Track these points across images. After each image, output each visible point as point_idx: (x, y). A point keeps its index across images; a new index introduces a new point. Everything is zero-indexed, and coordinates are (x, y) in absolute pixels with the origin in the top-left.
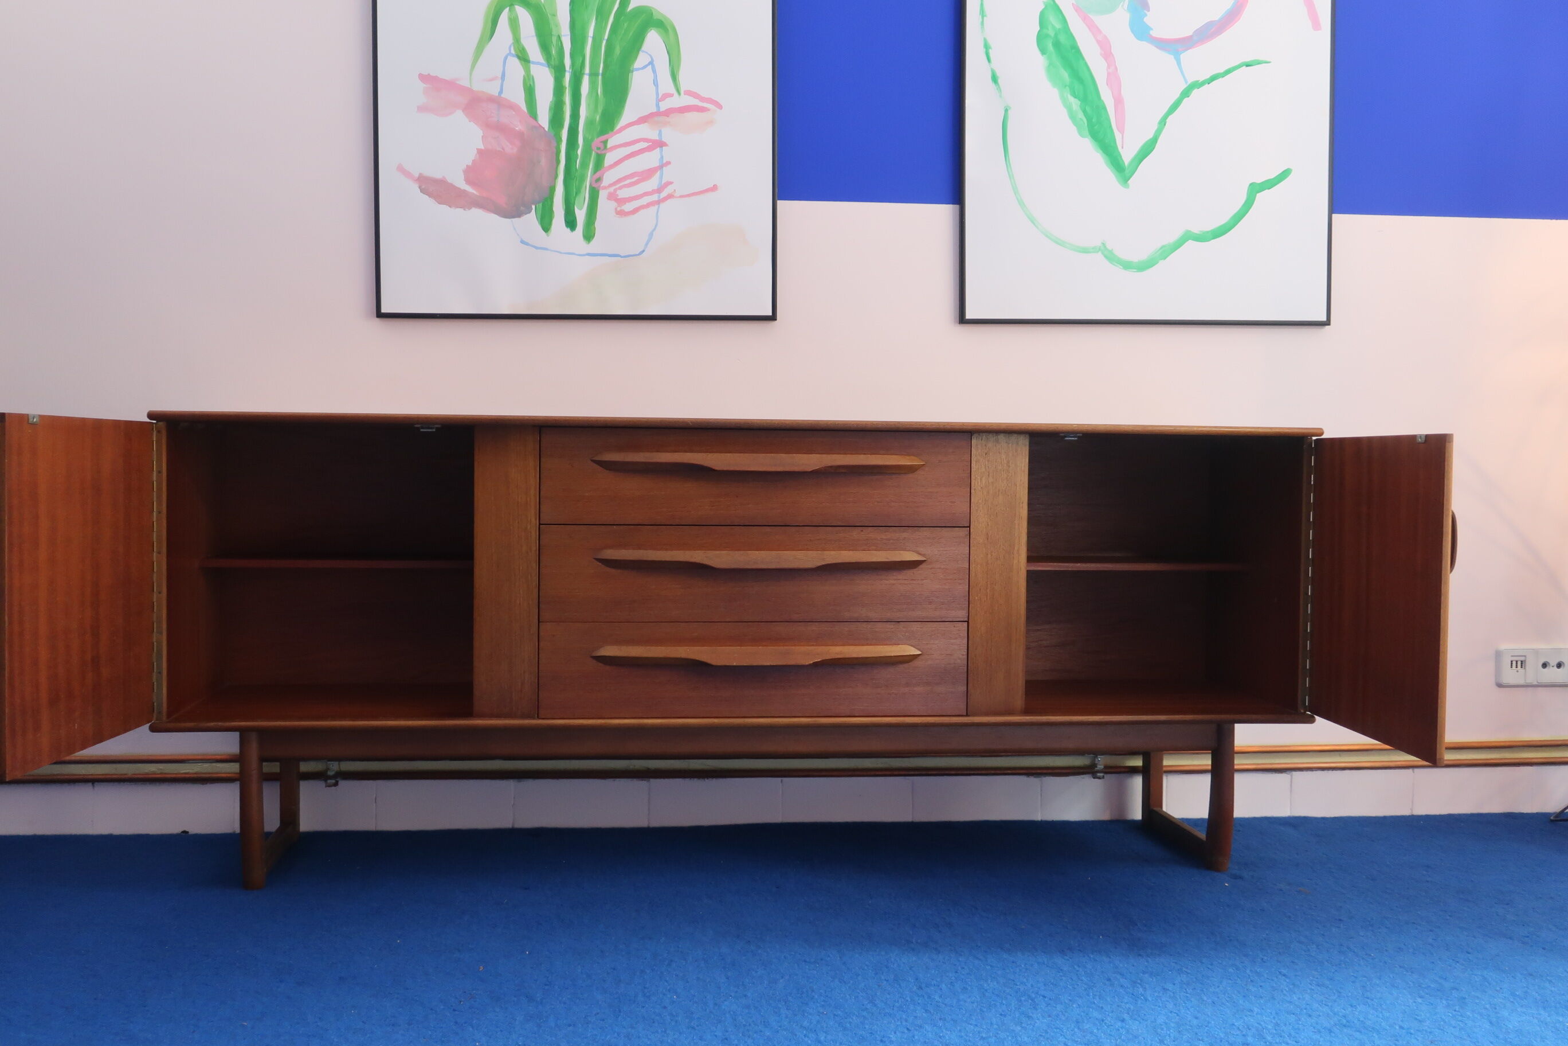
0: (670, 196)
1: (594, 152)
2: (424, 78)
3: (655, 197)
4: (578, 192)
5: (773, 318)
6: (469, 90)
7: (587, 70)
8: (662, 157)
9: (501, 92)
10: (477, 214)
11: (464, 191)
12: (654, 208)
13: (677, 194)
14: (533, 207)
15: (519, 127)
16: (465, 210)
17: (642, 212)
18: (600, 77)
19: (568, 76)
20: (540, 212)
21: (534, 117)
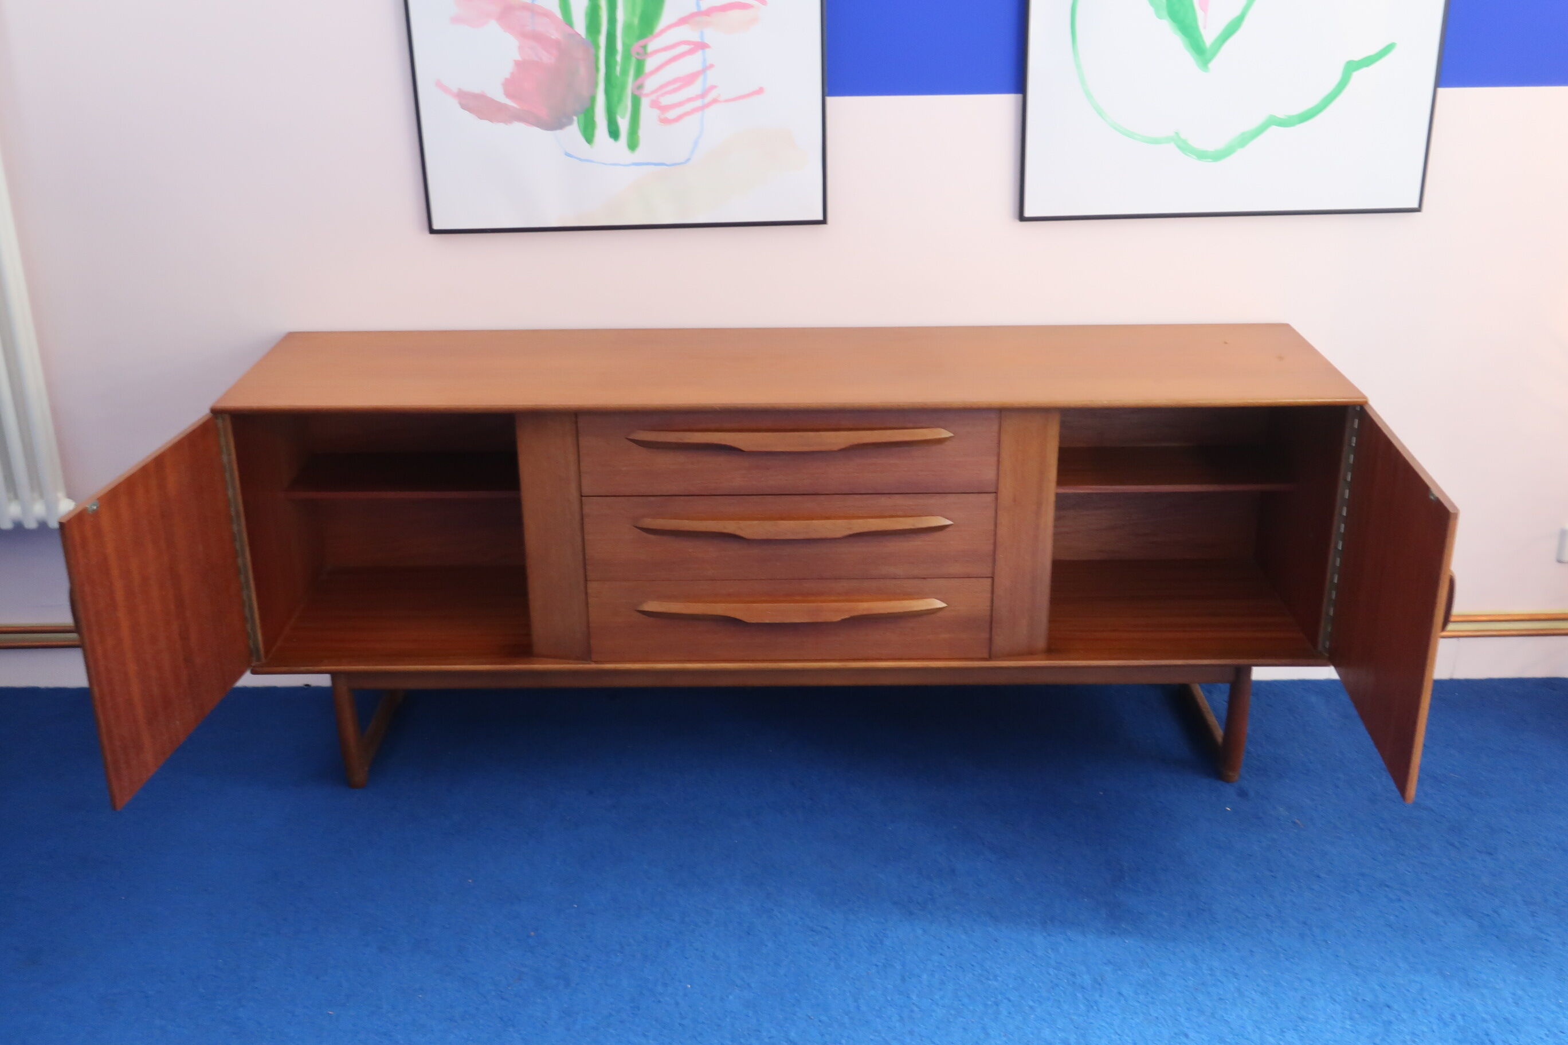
0: (715, 101)
1: (634, 58)
3: (699, 103)
4: (620, 100)
5: (824, 221)
8: (705, 60)
10: (519, 127)
11: (505, 105)
12: (697, 116)
13: (722, 98)
14: (575, 118)
15: (555, 35)
16: (506, 124)
17: (687, 119)
20: (582, 123)
21: (569, 22)
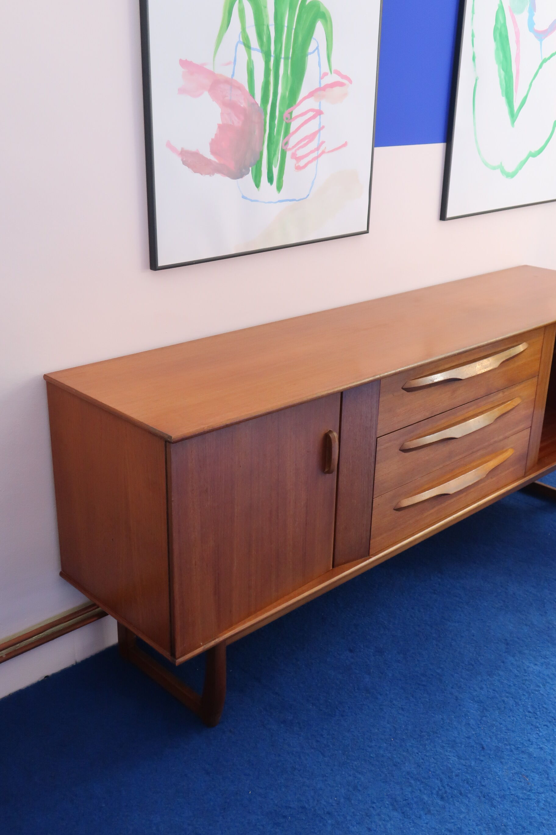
0: (323, 152)
1: (284, 122)
2: (184, 63)
3: (316, 154)
4: (275, 154)
5: (367, 232)
6: (212, 73)
7: (283, 56)
8: (320, 123)
9: (233, 75)
10: (217, 178)
11: (210, 161)
12: (314, 163)
13: (327, 150)
14: (250, 169)
15: (243, 104)
16: (210, 176)
17: (309, 166)
18: (290, 60)
19: (272, 59)
20: (254, 174)
21: (253, 95)
